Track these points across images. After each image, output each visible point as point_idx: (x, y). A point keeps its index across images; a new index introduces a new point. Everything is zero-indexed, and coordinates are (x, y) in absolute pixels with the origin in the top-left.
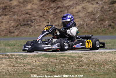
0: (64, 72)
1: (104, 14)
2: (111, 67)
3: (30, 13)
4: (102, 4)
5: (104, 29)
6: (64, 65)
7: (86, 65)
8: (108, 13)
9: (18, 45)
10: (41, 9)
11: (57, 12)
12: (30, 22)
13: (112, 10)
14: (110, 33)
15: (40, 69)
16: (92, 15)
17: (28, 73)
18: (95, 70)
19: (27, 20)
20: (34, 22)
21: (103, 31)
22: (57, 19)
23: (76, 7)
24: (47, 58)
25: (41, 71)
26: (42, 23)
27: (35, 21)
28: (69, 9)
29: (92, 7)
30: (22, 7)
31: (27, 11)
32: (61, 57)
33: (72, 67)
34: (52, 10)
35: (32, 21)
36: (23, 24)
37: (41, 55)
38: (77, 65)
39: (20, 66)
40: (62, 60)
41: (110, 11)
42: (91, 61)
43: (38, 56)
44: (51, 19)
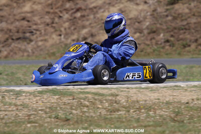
0: (86, 120)
1: (156, 22)
2: (166, 113)
3: (29, 19)
4: (153, 4)
5: (155, 47)
6: (85, 109)
7: (124, 109)
8: (164, 20)
9: (6, 73)
10: (48, 13)
11: (75, 18)
12: (28, 35)
13: (171, 16)
14: (167, 54)
15: (44, 116)
16: (137, 24)
17: (24, 123)
18: (139, 118)
19: (23, 30)
20: (36, 33)
21: (154, 51)
22: (75, 29)
23: (108, 9)
24: (57, 97)
25: (46, 118)
26: (50, 36)
27: (38, 33)
28: (97, 12)
29: (137, 10)
30: (14, 8)
31: (23, 15)
32: (82, 96)
33: (100, 113)
34: (67, 13)
35: (32, 32)
36: (17, 37)
37: (46, 91)
38: (109, 110)
39: (10, 109)
40: (82, 101)
41: (167, 16)
42: (134, 102)
43: (41, 92)
44: (65, 29)
